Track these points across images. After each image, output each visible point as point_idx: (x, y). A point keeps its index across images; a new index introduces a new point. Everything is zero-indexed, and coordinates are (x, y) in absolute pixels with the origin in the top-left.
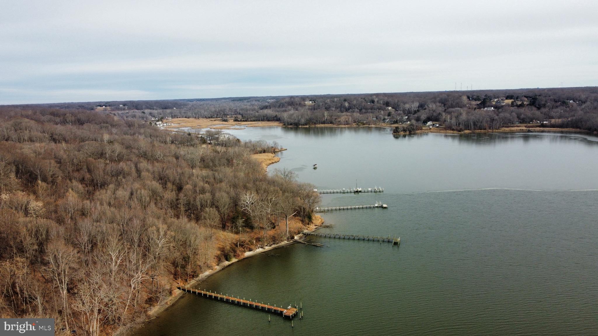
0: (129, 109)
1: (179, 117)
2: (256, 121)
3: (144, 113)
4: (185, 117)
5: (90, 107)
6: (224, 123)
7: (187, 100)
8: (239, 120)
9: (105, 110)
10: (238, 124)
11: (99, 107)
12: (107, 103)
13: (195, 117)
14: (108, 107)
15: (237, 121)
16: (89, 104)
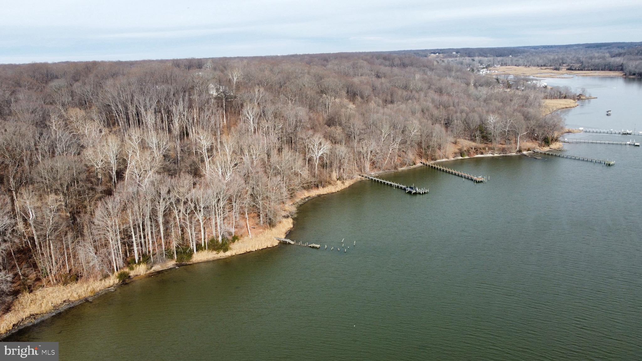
0: (461, 56)
1: (508, 64)
2: (595, 70)
3: (473, 60)
4: (515, 64)
5: (424, 54)
6: (555, 71)
7: (531, 47)
8: (574, 69)
9: (438, 57)
10: (569, 73)
11: (432, 54)
12: (441, 50)
13: (525, 65)
14: (441, 55)
15: (570, 70)
16: (423, 51)
